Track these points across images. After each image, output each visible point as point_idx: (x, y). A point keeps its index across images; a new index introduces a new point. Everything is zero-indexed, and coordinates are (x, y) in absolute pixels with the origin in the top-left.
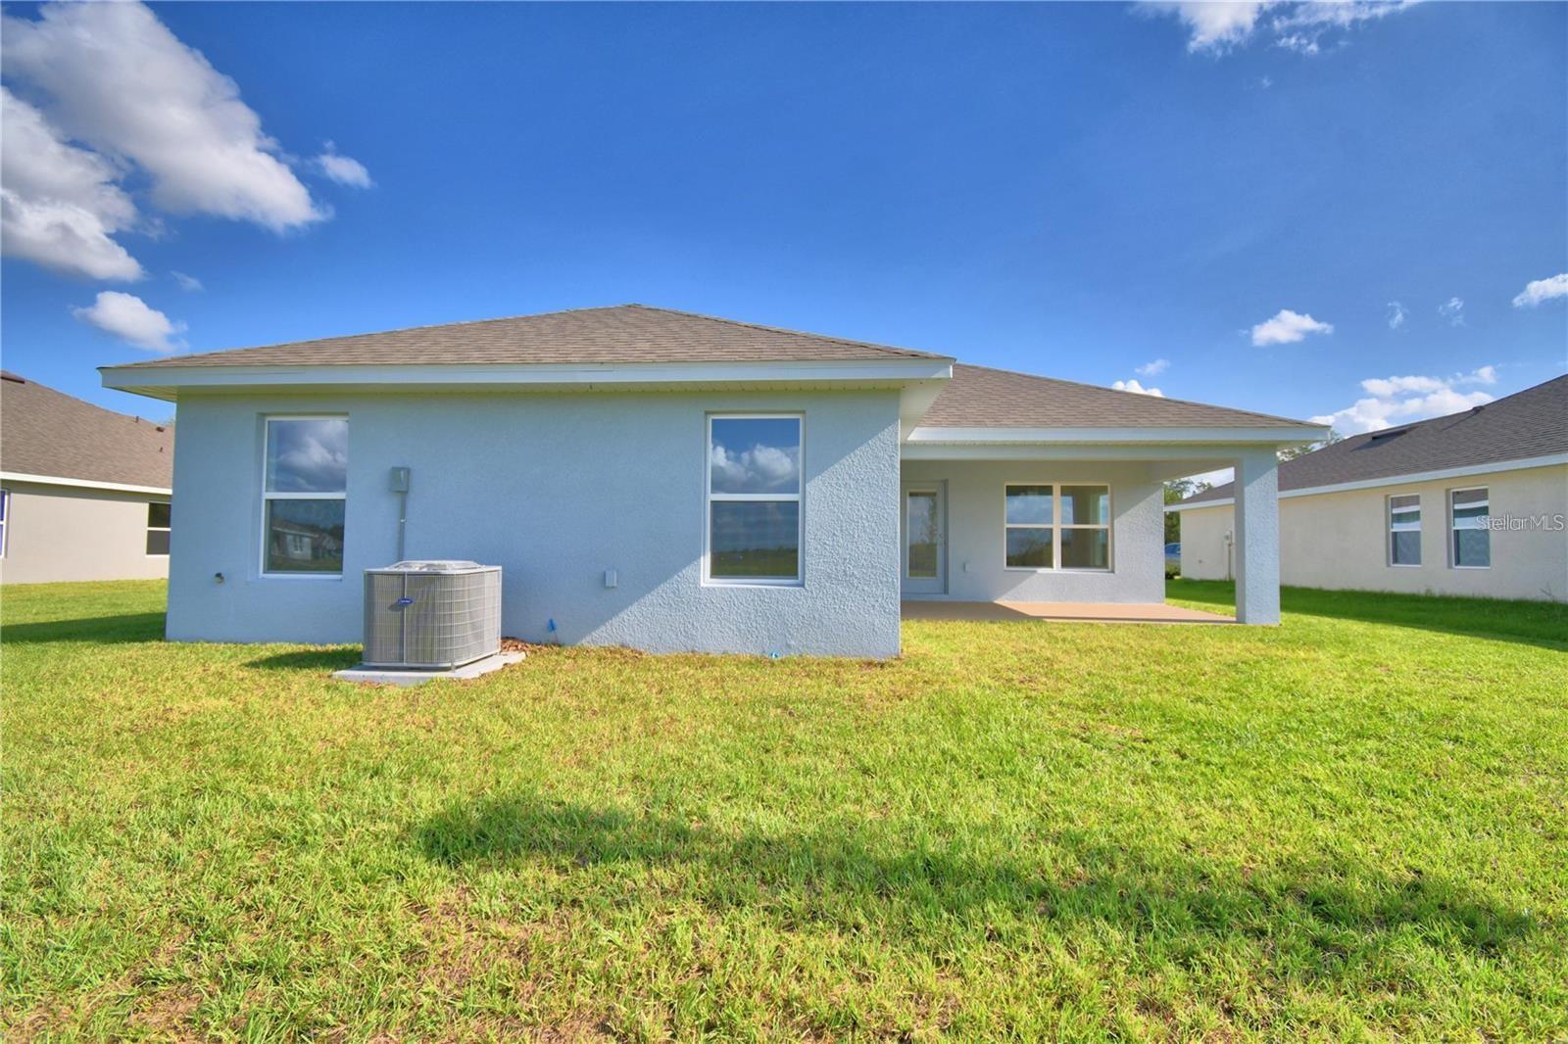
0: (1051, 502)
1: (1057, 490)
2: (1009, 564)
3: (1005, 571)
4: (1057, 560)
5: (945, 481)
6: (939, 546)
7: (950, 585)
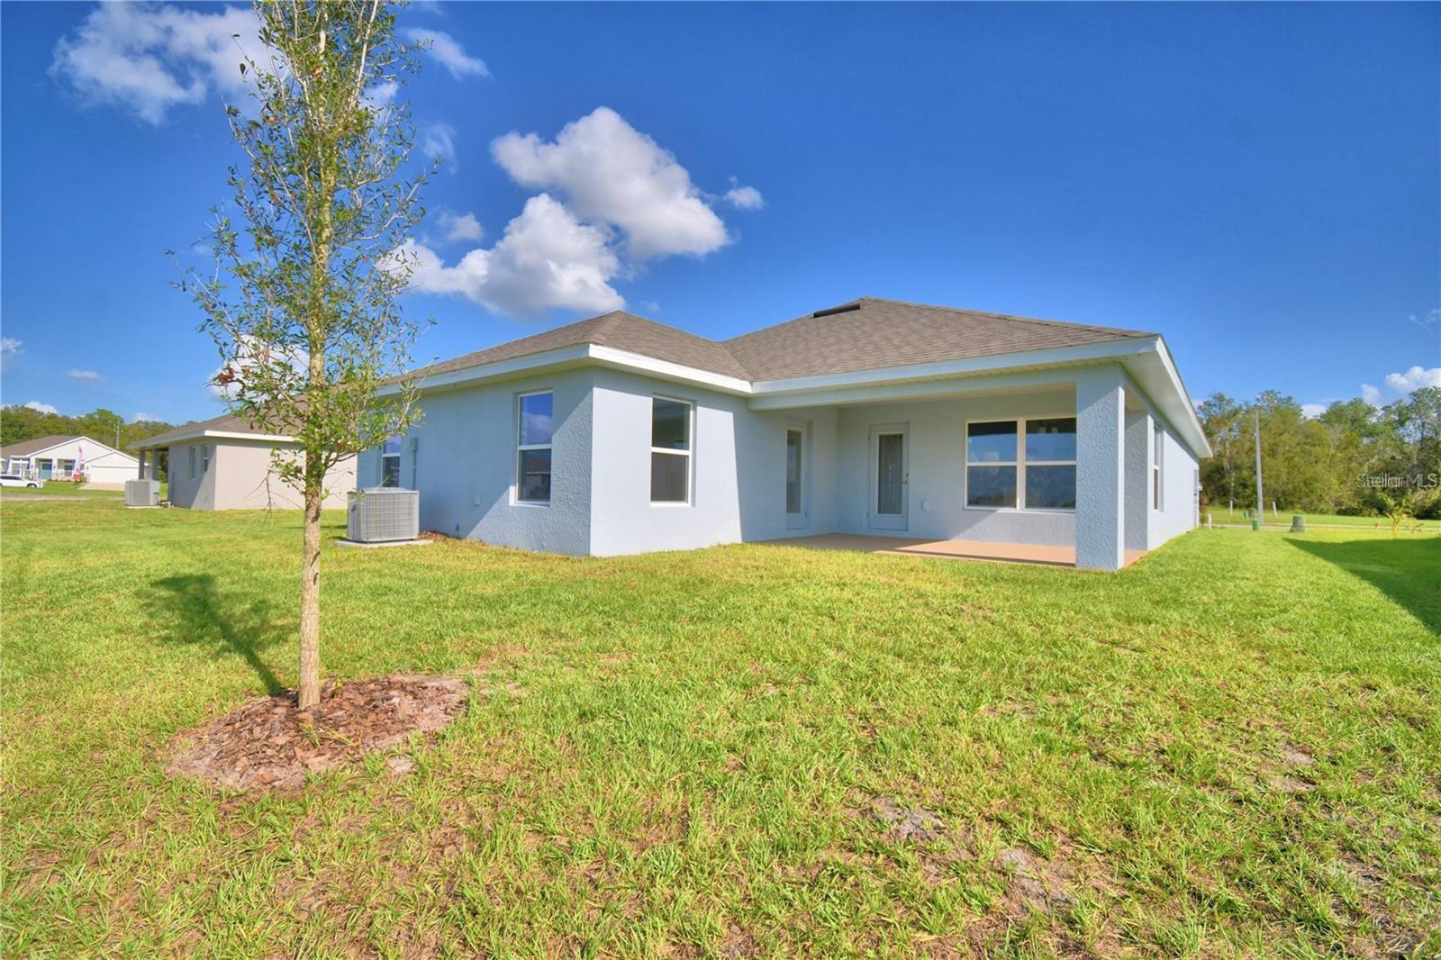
0: (1015, 440)
1: (1021, 428)
2: (971, 503)
3: (964, 509)
4: (1021, 499)
5: (908, 423)
6: (904, 485)
7: (910, 523)
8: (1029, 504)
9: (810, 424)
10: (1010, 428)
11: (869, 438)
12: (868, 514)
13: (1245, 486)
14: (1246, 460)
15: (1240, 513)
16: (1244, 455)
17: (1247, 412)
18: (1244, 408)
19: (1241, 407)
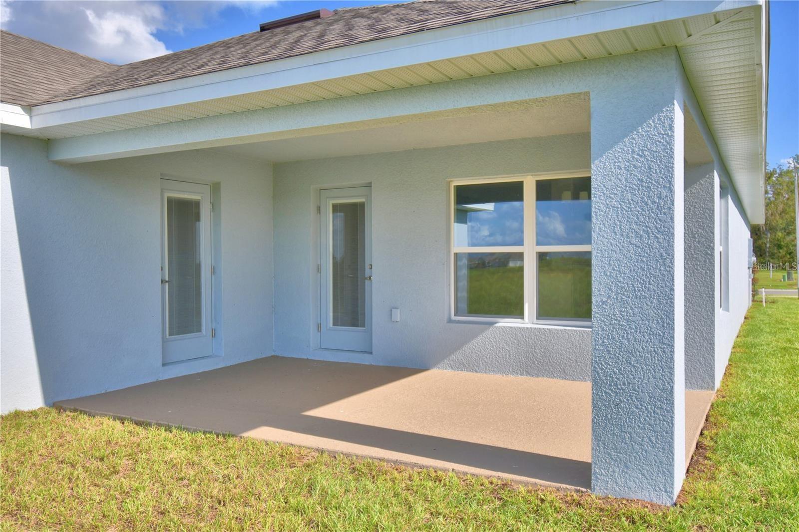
0: (522, 211)
3: (450, 321)
4: (530, 305)
5: (369, 185)
6: (367, 282)
7: (375, 341)
8: (543, 313)
9: (216, 188)
10: (513, 192)
11: (319, 209)
12: (319, 327)
13: (779, 247)
14: (780, 221)
15: (780, 275)
16: (778, 217)
17: (780, 175)
18: (778, 171)
19: (774, 171)
